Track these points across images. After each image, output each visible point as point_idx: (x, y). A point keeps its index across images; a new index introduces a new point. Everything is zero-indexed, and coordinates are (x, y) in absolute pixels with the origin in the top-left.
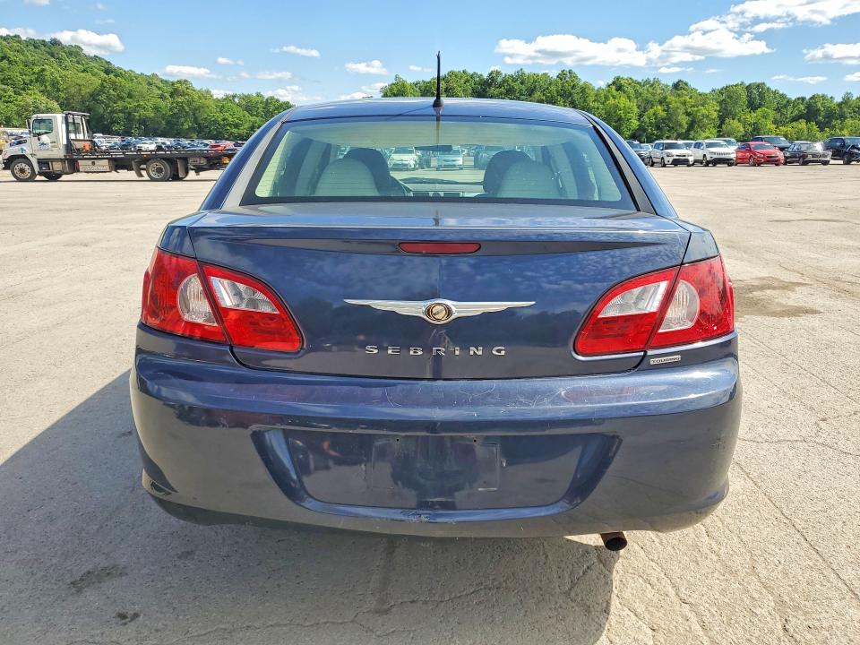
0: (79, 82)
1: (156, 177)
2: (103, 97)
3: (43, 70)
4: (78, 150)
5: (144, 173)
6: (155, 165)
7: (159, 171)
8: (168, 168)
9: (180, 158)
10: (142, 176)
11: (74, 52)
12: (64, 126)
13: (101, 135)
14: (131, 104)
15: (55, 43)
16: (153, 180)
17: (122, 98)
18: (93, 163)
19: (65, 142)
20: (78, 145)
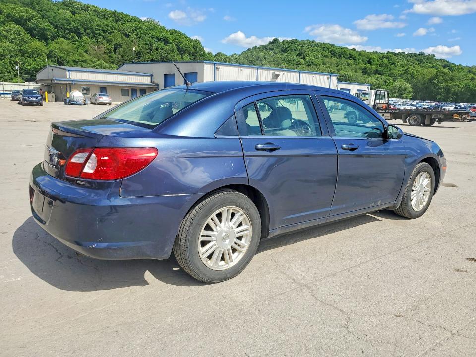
0: (425, 73)
1: (413, 123)
2: (436, 81)
3: (408, 69)
4: (378, 108)
5: (407, 121)
6: (414, 117)
7: (415, 120)
8: (420, 119)
9: (427, 114)
10: (406, 123)
11: (431, 57)
12: (375, 96)
13: (429, 101)
14: (451, 84)
15: (422, 54)
16: (410, 125)
17: (446, 81)
18: (383, 115)
19: (373, 104)
20: (380, 106)
